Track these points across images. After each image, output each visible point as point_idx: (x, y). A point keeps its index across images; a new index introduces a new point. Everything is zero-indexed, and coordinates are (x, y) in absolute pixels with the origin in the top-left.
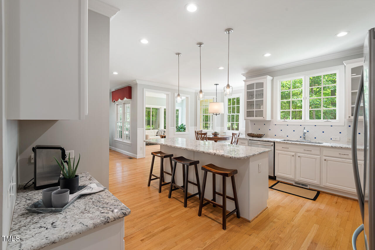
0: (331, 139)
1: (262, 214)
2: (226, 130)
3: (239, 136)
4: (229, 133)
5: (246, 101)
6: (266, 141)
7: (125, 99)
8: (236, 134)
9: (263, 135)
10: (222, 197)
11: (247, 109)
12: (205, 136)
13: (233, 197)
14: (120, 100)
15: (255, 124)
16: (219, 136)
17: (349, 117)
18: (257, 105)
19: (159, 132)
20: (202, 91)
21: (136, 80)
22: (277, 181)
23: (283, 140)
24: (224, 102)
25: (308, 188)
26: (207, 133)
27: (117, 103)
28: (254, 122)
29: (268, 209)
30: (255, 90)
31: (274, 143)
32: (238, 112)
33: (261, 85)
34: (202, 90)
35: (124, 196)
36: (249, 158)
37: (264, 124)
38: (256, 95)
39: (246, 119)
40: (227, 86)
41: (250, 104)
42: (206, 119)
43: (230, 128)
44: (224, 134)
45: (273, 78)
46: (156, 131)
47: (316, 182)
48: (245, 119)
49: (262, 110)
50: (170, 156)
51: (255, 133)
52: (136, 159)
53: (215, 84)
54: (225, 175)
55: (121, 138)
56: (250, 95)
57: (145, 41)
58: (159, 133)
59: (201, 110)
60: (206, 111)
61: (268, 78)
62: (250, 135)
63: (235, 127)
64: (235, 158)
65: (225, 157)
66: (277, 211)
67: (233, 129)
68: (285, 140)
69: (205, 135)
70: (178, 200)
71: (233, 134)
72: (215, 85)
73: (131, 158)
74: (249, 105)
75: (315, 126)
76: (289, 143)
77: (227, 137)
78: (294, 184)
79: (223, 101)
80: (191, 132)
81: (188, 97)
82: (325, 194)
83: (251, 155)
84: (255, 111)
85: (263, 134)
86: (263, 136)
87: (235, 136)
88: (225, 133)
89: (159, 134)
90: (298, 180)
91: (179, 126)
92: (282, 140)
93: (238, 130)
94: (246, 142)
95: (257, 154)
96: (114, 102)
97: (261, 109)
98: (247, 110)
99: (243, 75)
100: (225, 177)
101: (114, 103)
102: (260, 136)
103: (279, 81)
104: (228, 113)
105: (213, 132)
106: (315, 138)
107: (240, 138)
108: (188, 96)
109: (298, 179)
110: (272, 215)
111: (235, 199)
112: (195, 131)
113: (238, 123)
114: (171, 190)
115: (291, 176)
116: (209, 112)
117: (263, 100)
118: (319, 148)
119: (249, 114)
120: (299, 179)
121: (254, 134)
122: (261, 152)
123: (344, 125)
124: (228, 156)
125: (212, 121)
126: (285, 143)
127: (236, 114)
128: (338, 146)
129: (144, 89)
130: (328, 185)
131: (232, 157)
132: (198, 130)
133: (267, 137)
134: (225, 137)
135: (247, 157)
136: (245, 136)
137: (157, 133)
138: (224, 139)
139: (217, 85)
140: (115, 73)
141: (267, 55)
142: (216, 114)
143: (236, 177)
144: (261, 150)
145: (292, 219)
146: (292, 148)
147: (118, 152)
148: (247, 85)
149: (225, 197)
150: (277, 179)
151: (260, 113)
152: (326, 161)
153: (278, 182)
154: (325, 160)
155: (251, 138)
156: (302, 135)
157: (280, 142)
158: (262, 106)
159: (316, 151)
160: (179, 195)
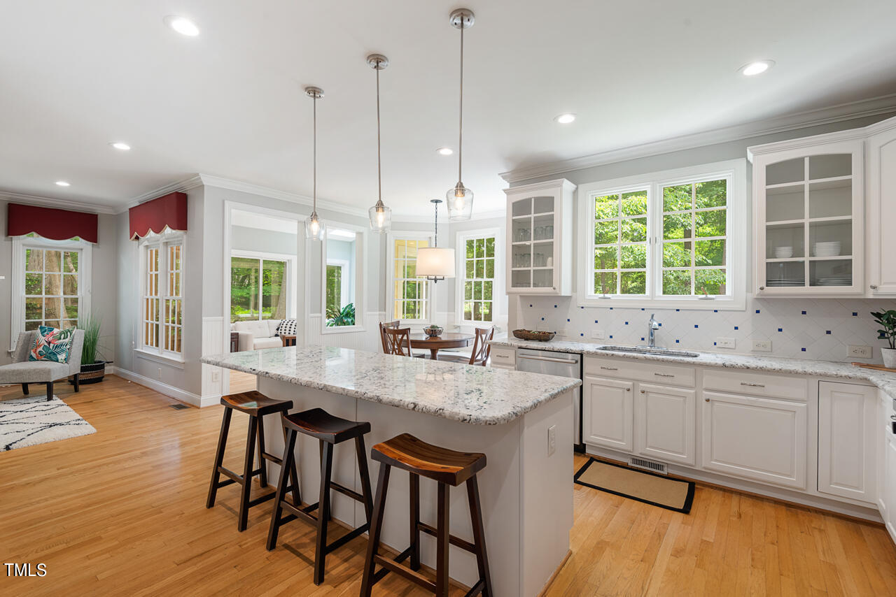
0: (715, 344)
1: (557, 581)
2: (460, 319)
3: (491, 339)
4: (468, 328)
5: (510, 244)
6: (560, 352)
7: (168, 230)
8: (484, 331)
9: (551, 335)
10: (436, 538)
11: (513, 267)
12: (405, 338)
13: (470, 539)
14: (151, 234)
15: (531, 306)
16: (443, 337)
17: (762, 289)
18: (537, 255)
19: (285, 325)
20: (382, 204)
21: (198, 174)
22: (588, 457)
23: (601, 346)
24: (457, 248)
25: (665, 472)
26: (409, 329)
27: (146, 243)
28: (530, 301)
29: (573, 560)
30: (532, 216)
31: (582, 355)
32: (491, 274)
33: (547, 203)
34: (384, 203)
35: (107, 555)
36: (524, 416)
37: (556, 306)
38: (535, 230)
39: (509, 291)
40: (457, 187)
41: (520, 254)
42: (412, 291)
43: (471, 315)
44: (456, 331)
45: (577, 188)
46: (276, 322)
47: (684, 458)
48: (508, 293)
49: (551, 268)
50: (284, 407)
51: (533, 328)
52: (199, 408)
53: (432, 201)
54: (445, 481)
55: (157, 345)
56: (519, 230)
57: (185, 27)
58: (283, 328)
59: (397, 267)
60: (410, 270)
61: (564, 185)
62: (521, 335)
63: (484, 310)
64: (477, 420)
65: (445, 417)
66: (597, 562)
67: (478, 318)
68: (605, 348)
69: (406, 336)
70: (299, 555)
71: (477, 331)
72: (432, 203)
73: (181, 407)
74: (518, 257)
75: (678, 310)
76: (618, 357)
77: (464, 338)
78: (631, 464)
79: (453, 245)
80: (368, 326)
81: (361, 231)
82: (707, 489)
83: (529, 404)
84: (532, 271)
85: (553, 332)
86: (553, 337)
87: (484, 336)
88: (459, 327)
89: (283, 332)
90: (641, 454)
91: (342, 311)
92: (600, 349)
93: (491, 320)
94: (511, 354)
95: (546, 400)
96: (137, 238)
97: (548, 267)
98: (514, 269)
99: (504, 178)
100: (446, 485)
101: (136, 242)
102: (545, 337)
103: (590, 195)
104: (465, 278)
105: (428, 326)
106: (678, 341)
107: (495, 344)
108: (361, 229)
109: (640, 452)
110: (587, 582)
111: (478, 548)
112: (380, 324)
113: (491, 303)
114: (278, 522)
115: (623, 445)
116: (418, 272)
117: (552, 244)
118: (691, 370)
119: (519, 279)
120: (644, 452)
121: (529, 332)
122: (556, 391)
123: (744, 309)
124: (457, 414)
125: (426, 298)
126: (608, 355)
127: (485, 279)
128: (739, 365)
129: (227, 203)
130: (716, 465)
131: (468, 418)
132: (389, 321)
133: (561, 338)
134: (458, 338)
135: (516, 414)
136: (507, 337)
137: (278, 329)
138: (456, 344)
139: (437, 202)
140: (122, 147)
141: (566, 119)
142: (434, 277)
143: (482, 478)
144: (553, 386)
145: (643, 588)
146: (627, 370)
147: (148, 388)
148: (513, 204)
149: (446, 539)
150: (588, 451)
151: (546, 278)
152: (709, 404)
153: (592, 459)
154: (708, 400)
155: (524, 343)
156: (646, 334)
157: (595, 355)
158: (550, 259)
159: (685, 377)
160: (306, 535)
